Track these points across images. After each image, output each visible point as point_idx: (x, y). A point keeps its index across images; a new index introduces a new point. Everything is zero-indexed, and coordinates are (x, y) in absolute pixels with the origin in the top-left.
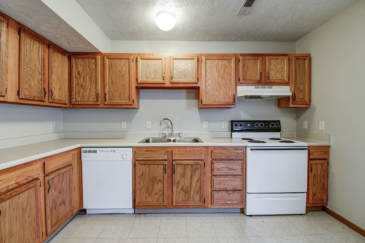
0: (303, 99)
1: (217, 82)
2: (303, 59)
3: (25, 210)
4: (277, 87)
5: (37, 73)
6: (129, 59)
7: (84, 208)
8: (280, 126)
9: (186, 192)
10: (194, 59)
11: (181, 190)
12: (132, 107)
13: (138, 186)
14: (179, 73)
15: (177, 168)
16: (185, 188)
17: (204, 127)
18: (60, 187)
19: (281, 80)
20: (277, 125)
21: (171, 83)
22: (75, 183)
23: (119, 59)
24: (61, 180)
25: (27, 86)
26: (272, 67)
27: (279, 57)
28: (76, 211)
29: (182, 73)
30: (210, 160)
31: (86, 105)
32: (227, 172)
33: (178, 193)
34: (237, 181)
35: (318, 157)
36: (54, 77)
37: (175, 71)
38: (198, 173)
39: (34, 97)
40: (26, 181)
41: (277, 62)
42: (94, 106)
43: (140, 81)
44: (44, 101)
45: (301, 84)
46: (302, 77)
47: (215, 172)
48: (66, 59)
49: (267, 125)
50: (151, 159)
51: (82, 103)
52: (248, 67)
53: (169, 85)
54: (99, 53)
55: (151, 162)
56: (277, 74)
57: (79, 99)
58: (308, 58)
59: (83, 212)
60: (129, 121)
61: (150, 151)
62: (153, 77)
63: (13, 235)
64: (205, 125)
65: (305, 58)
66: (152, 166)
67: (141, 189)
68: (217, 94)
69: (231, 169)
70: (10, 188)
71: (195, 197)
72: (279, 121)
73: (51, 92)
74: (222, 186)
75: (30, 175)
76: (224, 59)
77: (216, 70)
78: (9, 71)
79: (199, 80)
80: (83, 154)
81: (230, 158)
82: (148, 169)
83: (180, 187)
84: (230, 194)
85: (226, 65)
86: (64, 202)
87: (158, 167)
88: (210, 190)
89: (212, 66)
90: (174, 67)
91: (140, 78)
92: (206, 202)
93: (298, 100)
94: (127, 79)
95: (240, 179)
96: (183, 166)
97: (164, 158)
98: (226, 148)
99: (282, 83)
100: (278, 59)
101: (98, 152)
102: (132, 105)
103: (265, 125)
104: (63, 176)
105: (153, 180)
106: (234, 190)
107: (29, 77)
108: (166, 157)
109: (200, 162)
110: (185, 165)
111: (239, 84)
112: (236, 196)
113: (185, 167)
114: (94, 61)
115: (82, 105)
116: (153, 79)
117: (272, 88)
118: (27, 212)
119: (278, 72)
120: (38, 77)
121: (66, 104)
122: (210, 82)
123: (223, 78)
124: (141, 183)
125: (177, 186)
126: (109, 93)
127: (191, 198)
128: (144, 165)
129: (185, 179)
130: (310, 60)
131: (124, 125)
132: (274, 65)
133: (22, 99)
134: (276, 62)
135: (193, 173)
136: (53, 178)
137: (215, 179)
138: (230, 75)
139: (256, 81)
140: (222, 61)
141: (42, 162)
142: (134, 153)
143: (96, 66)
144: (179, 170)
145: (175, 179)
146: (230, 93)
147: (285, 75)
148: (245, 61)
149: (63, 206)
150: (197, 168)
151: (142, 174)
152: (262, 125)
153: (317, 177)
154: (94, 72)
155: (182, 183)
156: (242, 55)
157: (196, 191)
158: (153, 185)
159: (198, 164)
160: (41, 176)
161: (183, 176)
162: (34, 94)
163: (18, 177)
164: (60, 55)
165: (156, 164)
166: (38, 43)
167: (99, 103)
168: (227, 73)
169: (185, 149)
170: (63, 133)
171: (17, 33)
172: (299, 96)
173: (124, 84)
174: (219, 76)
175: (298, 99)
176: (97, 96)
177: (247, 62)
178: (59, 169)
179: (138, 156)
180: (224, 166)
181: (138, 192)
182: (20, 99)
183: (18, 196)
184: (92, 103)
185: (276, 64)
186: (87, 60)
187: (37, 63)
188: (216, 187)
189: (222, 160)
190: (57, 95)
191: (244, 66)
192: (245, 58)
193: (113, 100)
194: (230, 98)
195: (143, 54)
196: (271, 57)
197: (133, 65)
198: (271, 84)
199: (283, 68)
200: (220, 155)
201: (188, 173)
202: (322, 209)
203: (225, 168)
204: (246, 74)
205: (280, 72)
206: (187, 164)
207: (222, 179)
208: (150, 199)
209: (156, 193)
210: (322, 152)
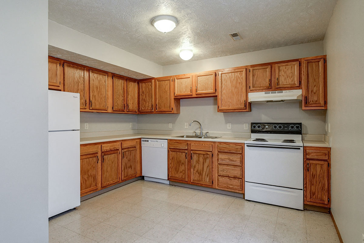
0: (317, 101)
1: (230, 91)
2: (316, 62)
3: (113, 163)
4: (288, 91)
5: (121, 96)
6: (169, 80)
7: (143, 175)
8: (301, 128)
9: (200, 174)
10: (212, 75)
11: (197, 172)
12: (172, 113)
13: (170, 165)
14: (202, 86)
15: (194, 156)
16: (199, 171)
17: (228, 128)
18: (129, 158)
19: (291, 85)
20: (297, 127)
21: (196, 94)
22: (138, 159)
23: (164, 81)
24: (130, 154)
25: (116, 104)
26: (282, 73)
27: (288, 63)
28: (138, 175)
29: (204, 87)
30: (217, 152)
31: (147, 112)
32: (229, 162)
33: (194, 174)
34: (236, 170)
35: (316, 157)
36: (129, 97)
37: (199, 85)
38: (208, 161)
39: (119, 109)
40: (114, 149)
41: (287, 68)
42: (151, 112)
43: (176, 95)
44: (124, 111)
45: (315, 86)
46: (315, 80)
47: (220, 162)
48: (136, 84)
49: (286, 127)
50: (178, 148)
51: (144, 111)
52: (257, 76)
53: (195, 96)
54: (153, 78)
55: (178, 150)
56: (287, 79)
57: (143, 109)
58: (322, 61)
59: (142, 178)
60: (173, 122)
61: (177, 143)
62: (184, 90)
63: (108, 171)
64: (229, 126)
65: (319, 60)
66: (178, 153)
67: (172, 168)
68: (231, 101)
69: (232, 161)
70: (107, 150)
71: (206, 178)
72: (300, 124)
73: (128, 106)
74: (224, 173)
75: (115, 147)
76: (236, 72)
77: (230, 81)
78: (109, 98)
79: (217, 91)
80: (142, 142)
81: (231, 152)
82: (176, 155)
83: (196, 170)
84: (231, 180)
85: (238, 76)
86: (131, 167)
87: (182, 154)
88: (217, 175)
89: (226, 78)
90: (198, 82)
91: (176, 92)
92: (214, 184)
93: (311, 103)
94: (168, 94)
95: (239, 169)
96: (198, 155)
97: (185, 148)
98: (229, 144)
99: (292, 88)
100: (287, 65)
101: (149, 141)
102: (171, 112)
103: (284, 127)
104: (131, 152)
105: (179, 163)
106: (235, 178)
107: (117, 99)
108: (186, 148)
109: (209, 153)
110: (199, 154)
111: (250, 91)
112: (236, 182)
113: (199, 155)
114: (150, 83)
115: (144, 112)
116: (185, 92)
117: (282, 92)
118: (114, 163)
119: (287, 77)
120: (121, 98)
121: (136, 112)
122: (225, 91)
123: (236, 87)
124: (172, 163)
125: (194, 169)
126: (158, 104)
127: (203, 179)
128: (174, 151)
129: (199, 164)
130: (325, 61)
131: (170, 126)
132: (284, 71)
133: (114, 111)
134: (285, 69)
135: (204, 161)
136: (125, 152)
137: (220, 166)
138: (242, 85)
139: (265, 88)
140: (235, 74)
141: (121, 142)
142: (169, 144)
143: (151, 87)
144: (195, 157)
145: (192, 163)
146: (242, 99)
147: (296, 79)
148: (255, 71)
149: (130, 169)
150: (207, 157)
151: (173, 158)
152: (280, 127)
153: (315, 177)
154: (151, 91)
155: (197, 166)
156: (252, 66)
157: (206, 174)
158: (179, 166)
159: (208, 154)
160: (120, 149)
161: (198, 162)
162: (120, 108)
163: (111, 146)
164: (133, 83)
165: (180, 152)
166: (121, 80)
167: (153, 111)
168: (239, 83)
169: (199, 143)
170: (137, 130)
171: (112, 78)
172: (313, 98)
173: (167, 98)
174: (232, 86)
175: (311, 101)
176: (152, 106)
177: (257, 71)
178: (129, 148)
179: (171, 146)
180: (227, 157)
181: (170, 169)
182: (113, 111)
183: (110, 155)
184: (150, 111)
185: (286, 69)
186: (147, 83)
187: (121, 91)
188: (221, 173)
189: (225, 152)
190: (131, 107)
191: (253, 76)
192: (255, 68)
193: (161, 108)
194: (242, 103)
195: (179, 76)
196: (279, 65)
197: (172, 83)
198: (281, 89)
199: (293, 73)
200: (223, 149)
201: (201, 160)
202: (328, 212)
203: (227, 159)
204: (256, 82)
205: (290, 77)
206: (200, 154)
207: (225, 167)
208: (177, 175)
209: (181, 172)
210: (320, 153)
